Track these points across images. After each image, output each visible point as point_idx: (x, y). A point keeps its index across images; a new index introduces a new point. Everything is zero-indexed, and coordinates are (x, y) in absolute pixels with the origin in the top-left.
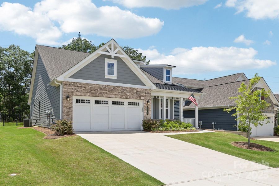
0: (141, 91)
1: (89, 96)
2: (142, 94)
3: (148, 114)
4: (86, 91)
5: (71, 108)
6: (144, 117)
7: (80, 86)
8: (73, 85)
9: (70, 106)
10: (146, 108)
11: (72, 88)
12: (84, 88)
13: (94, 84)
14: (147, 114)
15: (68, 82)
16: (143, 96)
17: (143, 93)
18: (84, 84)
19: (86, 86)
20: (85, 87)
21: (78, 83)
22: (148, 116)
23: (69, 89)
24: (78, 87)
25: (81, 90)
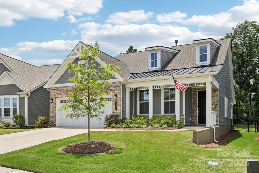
0: (109, 85)
1: (66, 97)
2: (110, 89)
3: (116, 110)
4: (64, 93)
5: (54, 107)
6: (113, 112)
7: (60, 89)
8: (56, 89)
10: (115, 103)
11: (55, 92)
12: (62, 91)
13: (69, 86)
15: (53, 88)
16: (111, 90)
17: (111, 87)
18: (62, 88)
19: (64, 89)
20: (63, 90)
21: (58, 87)
23: (53, 93)
24: (58, 90)
25: (61, 92)
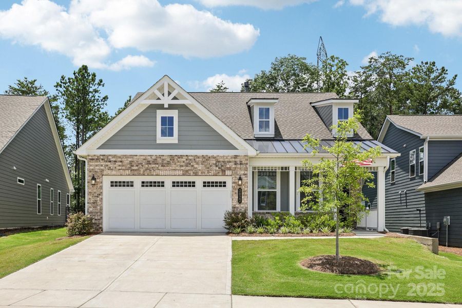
0: (226, 160)
1: (129, 175)
2: (228, 166)
3: (240, 203)
4: (124, 168)
5: (100, 195)
6: (234, 207)
7: (114, 159)
8: (102, 159)
9: (98, 193)
10: (237, 191)
11: (102, 164)
12: (120, 164)
13: (137, 156)
14: (240, 201)
15: (95, 155)
16: (229, 169)
17: (230, 164)
18: (120, 157)
19: (123, 160)
20: (121, 162)
21: (110, 155)
22: (242, 206)
23: (97, 166)
24: (110, 162)
25: (116, 166)
